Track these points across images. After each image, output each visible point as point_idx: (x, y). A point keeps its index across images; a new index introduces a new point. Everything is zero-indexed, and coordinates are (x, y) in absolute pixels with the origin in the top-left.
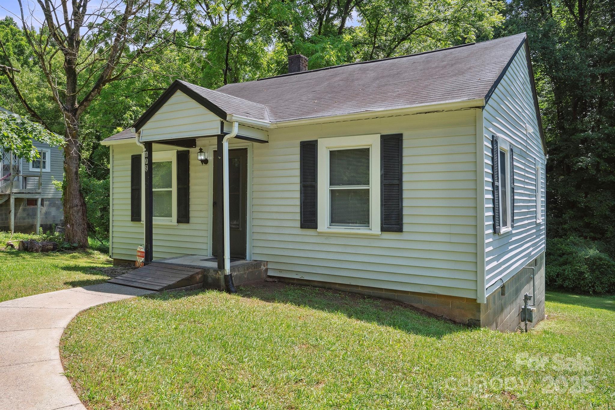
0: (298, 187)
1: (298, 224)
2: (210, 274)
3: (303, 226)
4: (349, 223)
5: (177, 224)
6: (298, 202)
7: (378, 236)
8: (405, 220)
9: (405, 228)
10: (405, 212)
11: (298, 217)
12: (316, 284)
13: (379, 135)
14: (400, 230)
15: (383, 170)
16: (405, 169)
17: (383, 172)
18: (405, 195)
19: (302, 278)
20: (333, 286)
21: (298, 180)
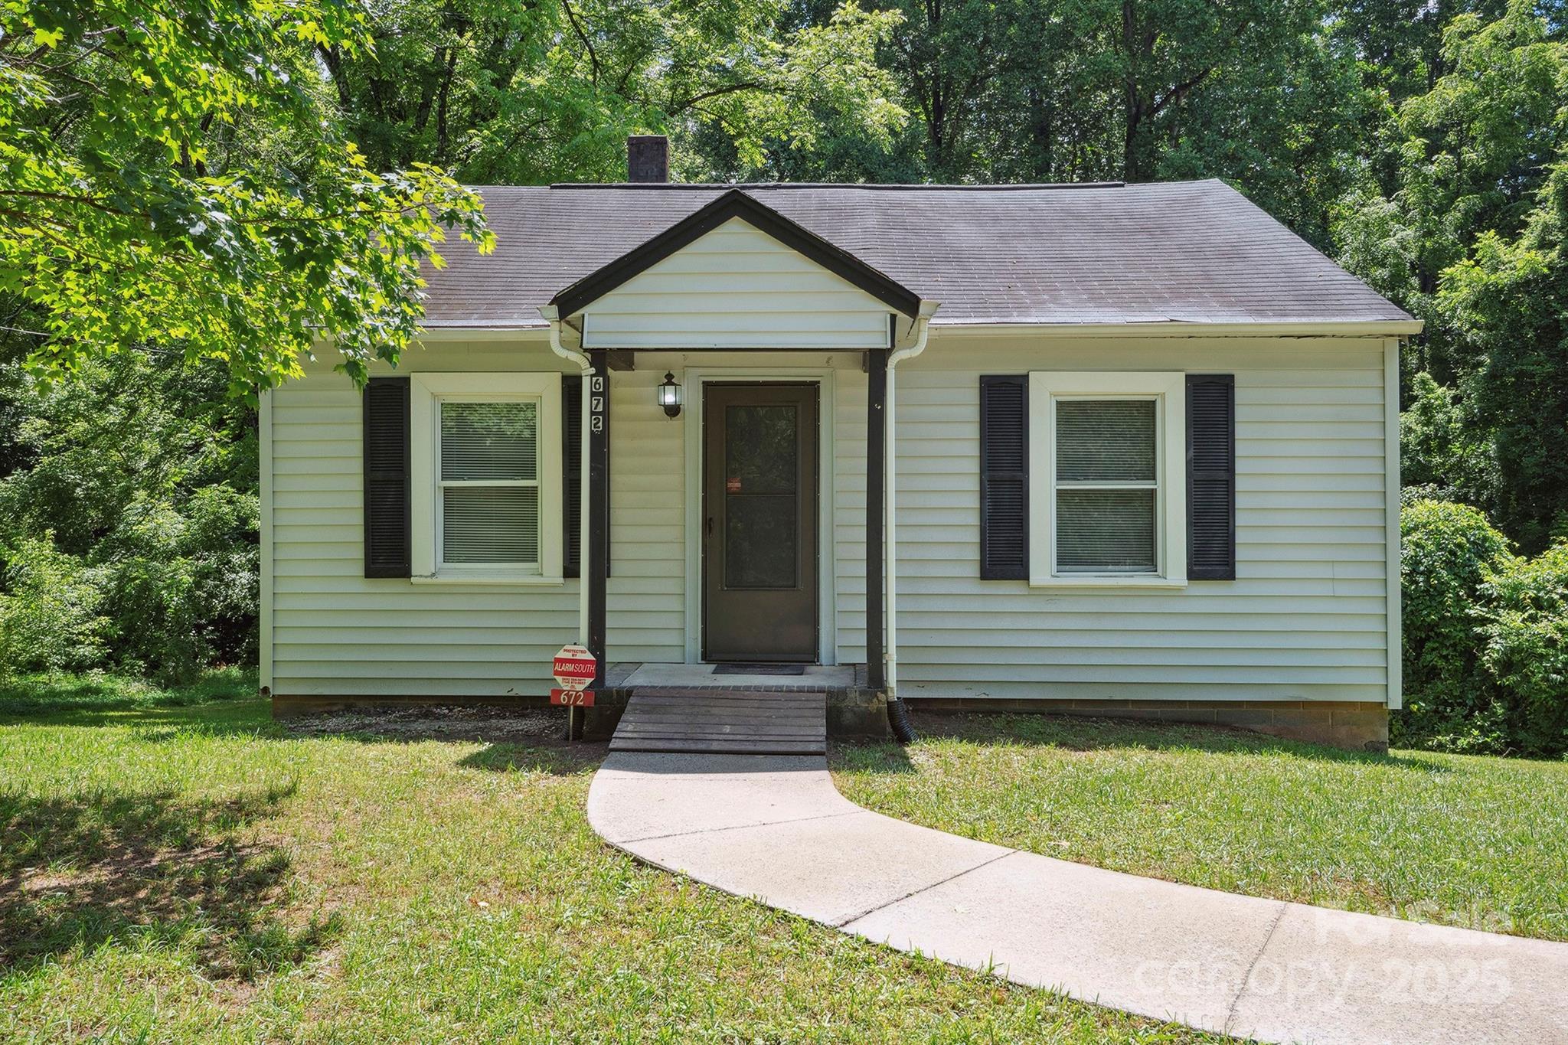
0: (973, 484)
1: (974, 570)
2: (849, 703)
3: (988, 572)
4: (1107, 564)
5: (561, 580)
6: (974, 519)
7: (1179, 589)
8: (1240, 554)
9: (1240, 570)
10: (1241, 537)
11: (974, 554)
12: (1017, 707)
13: (1182, 375)
14: (1231, 576)
15: (1192, 451)
16: (1240, 449)
17: (1191, 453)
18: (1241, 501)
19: (984, 697)
20: (1062, 708)
21: (973, 466)
